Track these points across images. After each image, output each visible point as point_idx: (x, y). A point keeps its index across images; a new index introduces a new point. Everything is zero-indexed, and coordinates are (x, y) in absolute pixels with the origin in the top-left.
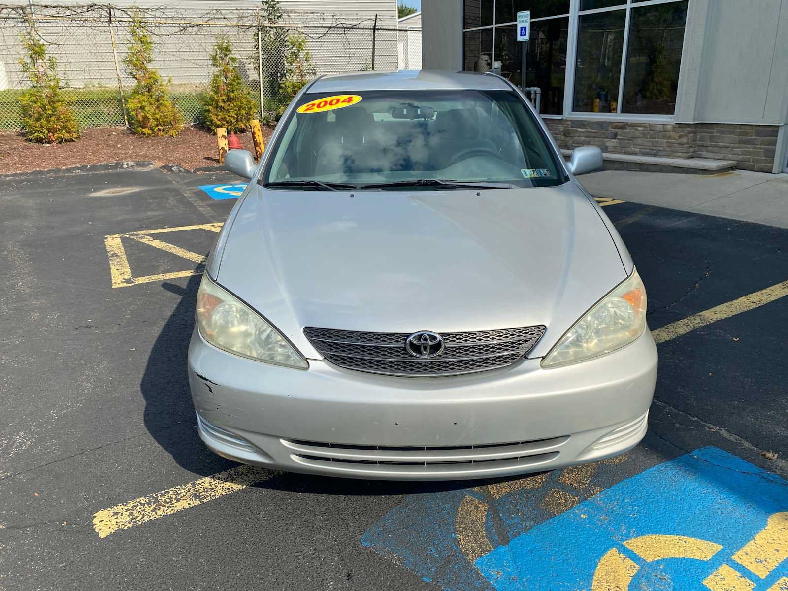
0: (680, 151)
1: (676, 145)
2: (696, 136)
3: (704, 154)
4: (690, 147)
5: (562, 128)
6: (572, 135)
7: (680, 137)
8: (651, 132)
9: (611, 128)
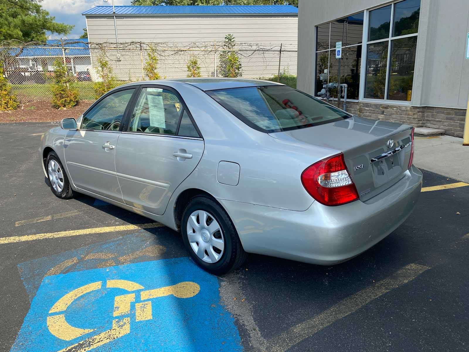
0: (414, 123)
1: (412, 119)
2: (424, 114)
3: (429, 125)
4: (419, 121)
5: (358, 107)
6: (363, 112)
7: (414, 114)
8: (400, 111)
9: (382, 108)
